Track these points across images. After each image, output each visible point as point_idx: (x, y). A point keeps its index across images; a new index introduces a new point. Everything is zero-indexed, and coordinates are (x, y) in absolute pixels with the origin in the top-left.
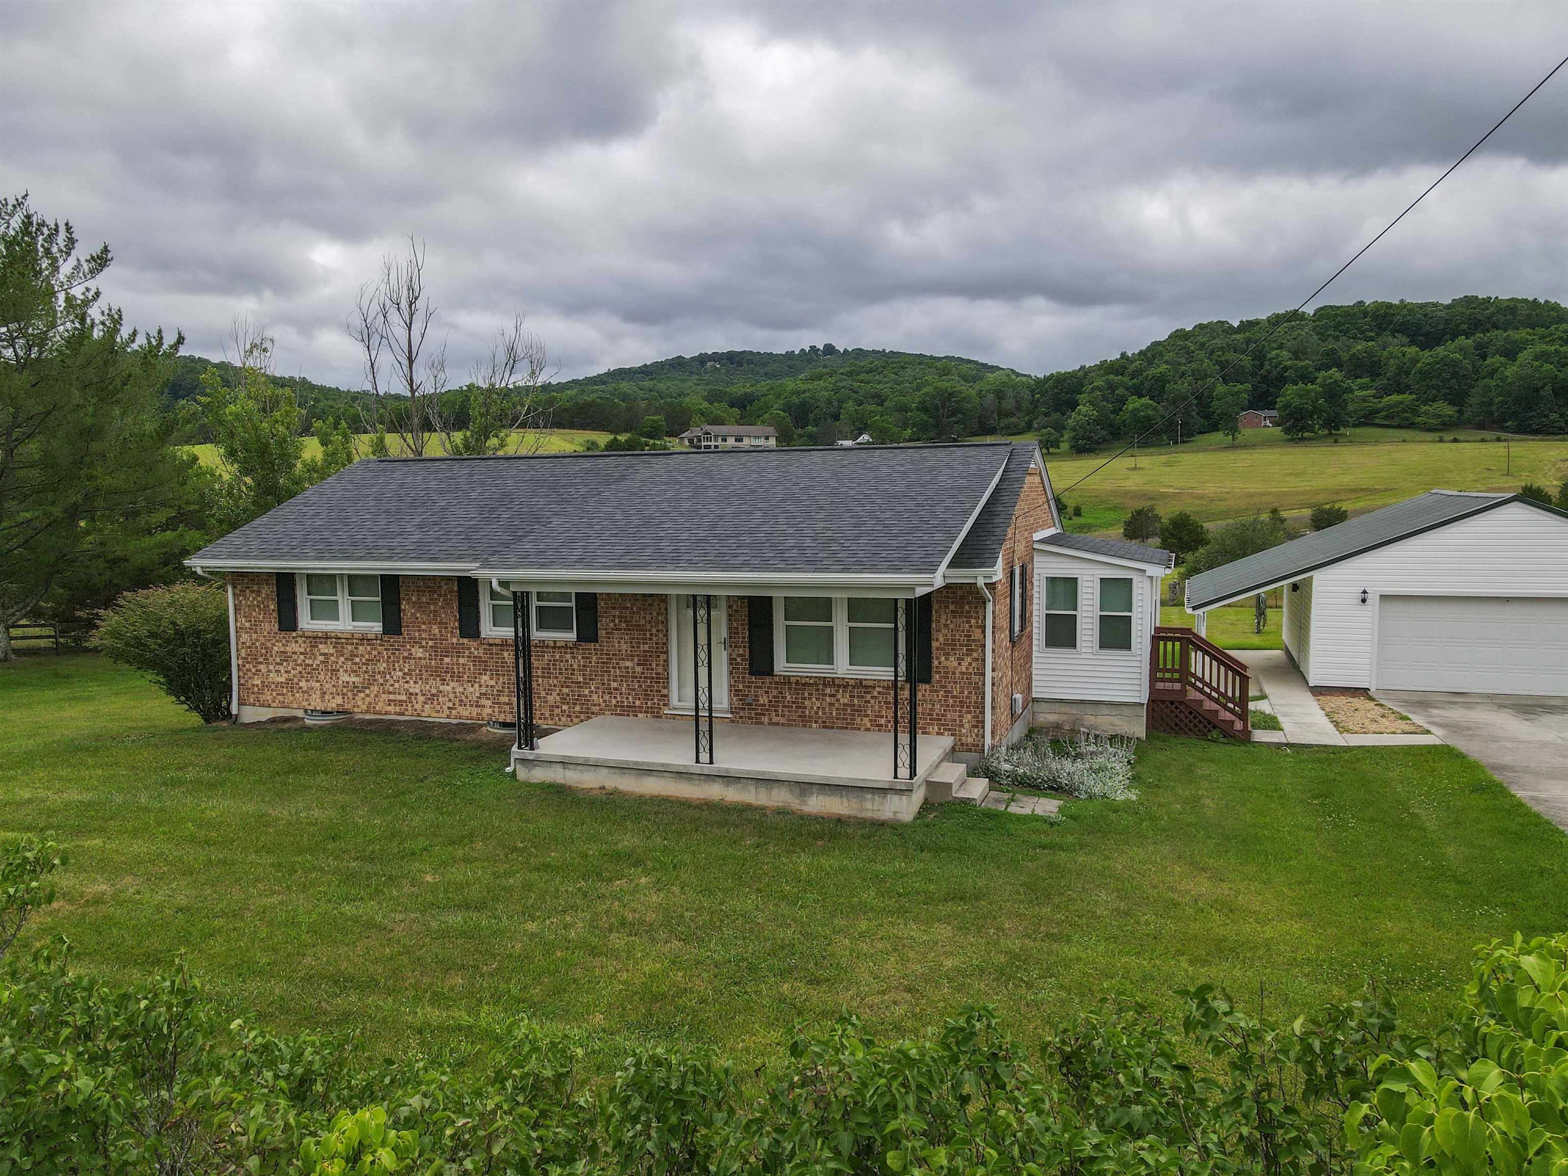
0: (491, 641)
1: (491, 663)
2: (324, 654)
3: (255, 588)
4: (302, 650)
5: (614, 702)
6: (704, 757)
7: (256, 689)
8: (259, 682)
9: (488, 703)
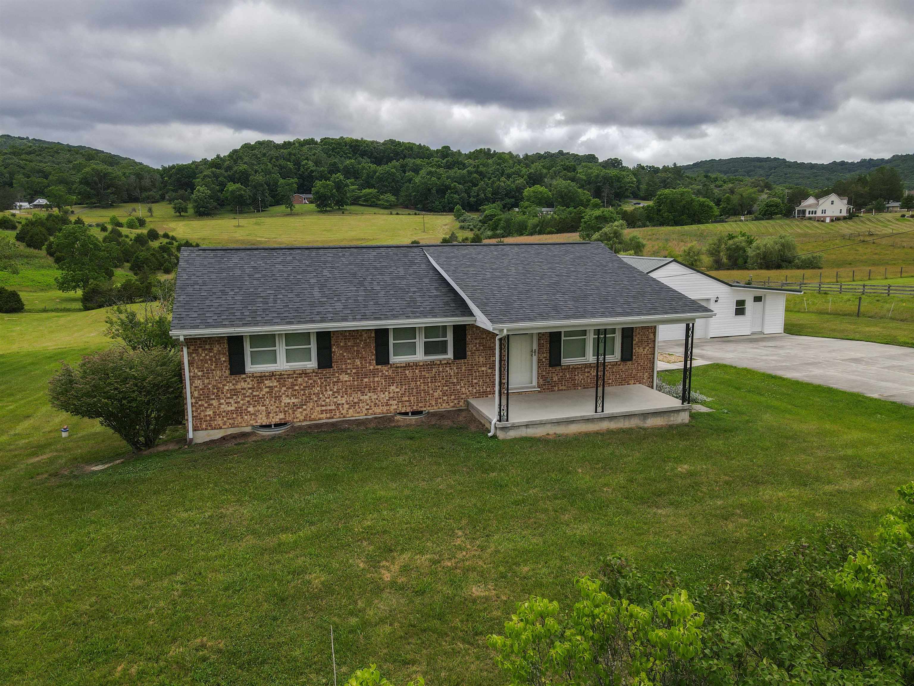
0: (398, 365)
1: (397, 379)
2: (269, 387)
3: (207, 347)
4: (250, 386)
7: (208, 418)
8: (211, 413)
9: (395, 402)
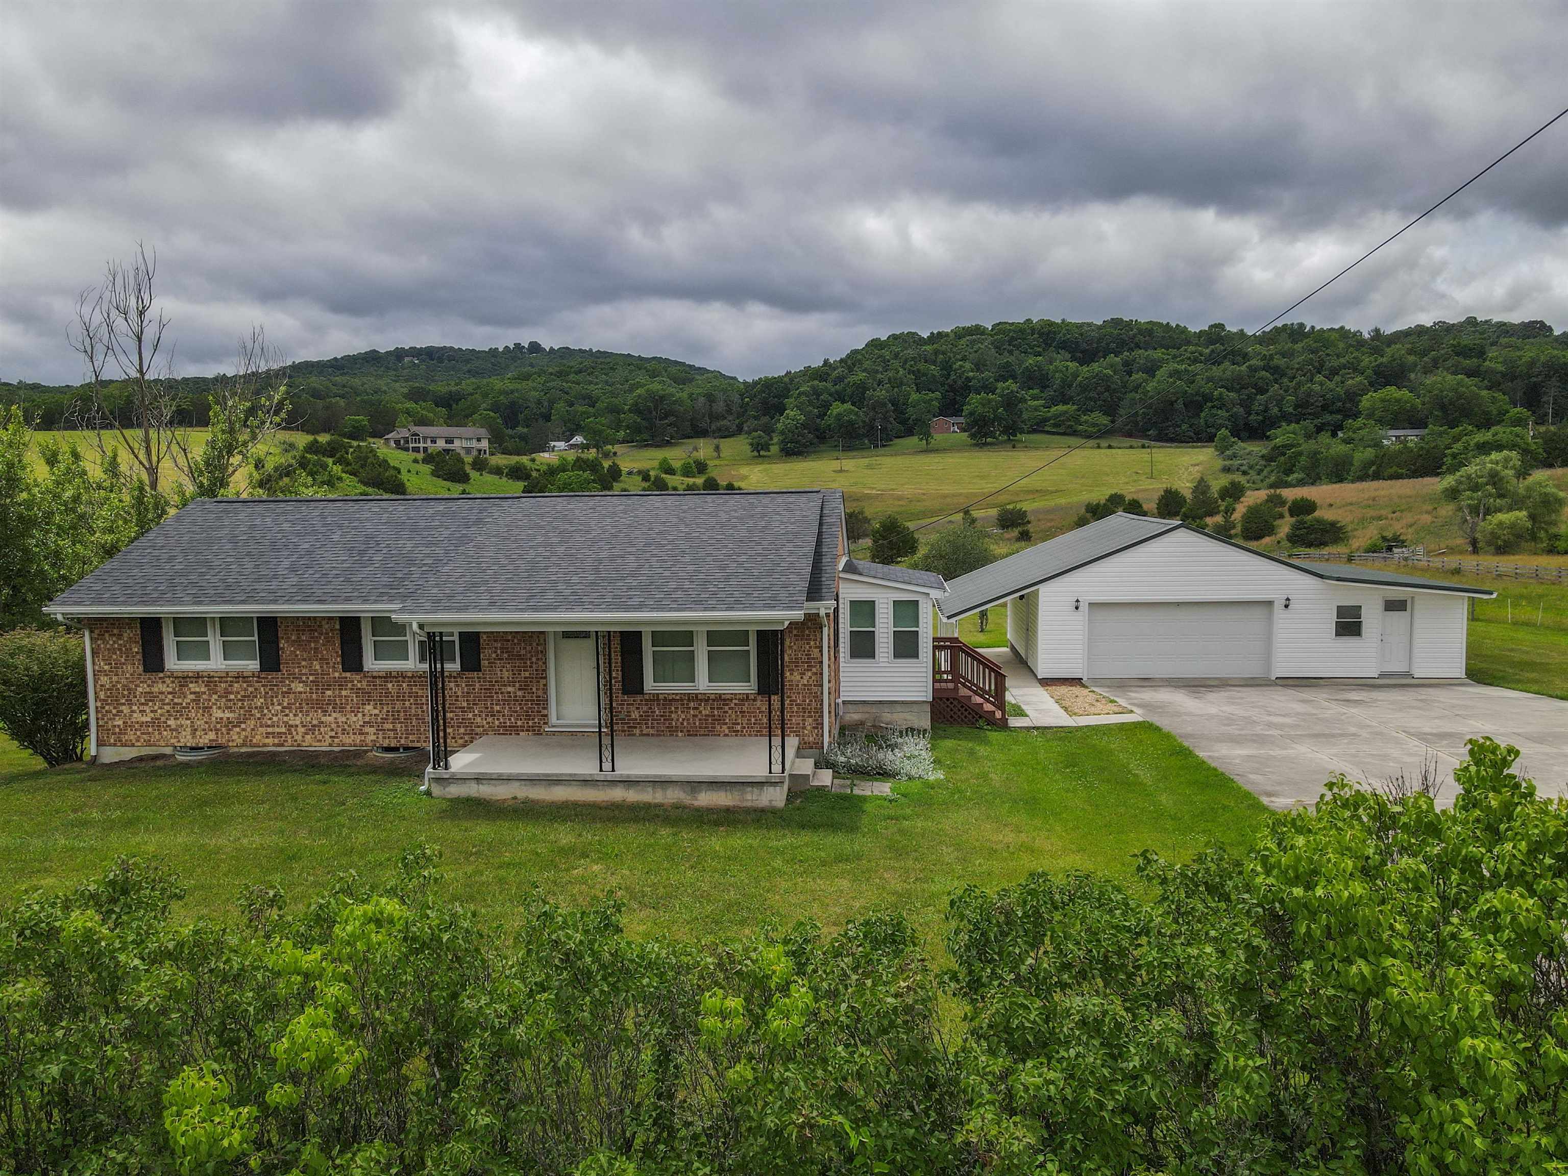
0: (375, 674)
1: (375, 695)
2: (194, 693)
3: (115, 631)
4: (170, 690)
5: (497, 723)
6: (607, 766)
7: (117, 730)
8: (120, 723)
9: (373, 730)
